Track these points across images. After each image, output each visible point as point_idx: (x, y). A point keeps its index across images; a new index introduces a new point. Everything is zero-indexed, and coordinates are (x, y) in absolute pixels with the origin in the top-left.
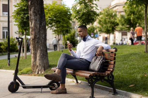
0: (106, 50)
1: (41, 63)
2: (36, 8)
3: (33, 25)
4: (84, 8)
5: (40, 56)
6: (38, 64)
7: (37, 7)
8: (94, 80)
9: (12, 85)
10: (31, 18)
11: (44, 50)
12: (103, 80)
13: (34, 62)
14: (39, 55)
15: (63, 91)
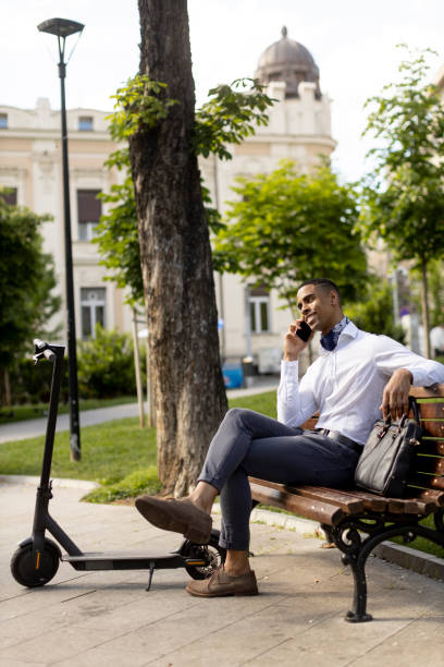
0: (426, 388)
1: (197, 448)
2: (165, 203)
3: (158, 279)
4: (413, 183)
5: (192, 417)
6: (183, 453)
7: (169, 197)
8: (364, 536)
9: (29, 554)
10: (145, 248)
11: (209, 388)
12: (411, 534)
13: (168, 441)
14: (186, 413)
15: (239, 582)
